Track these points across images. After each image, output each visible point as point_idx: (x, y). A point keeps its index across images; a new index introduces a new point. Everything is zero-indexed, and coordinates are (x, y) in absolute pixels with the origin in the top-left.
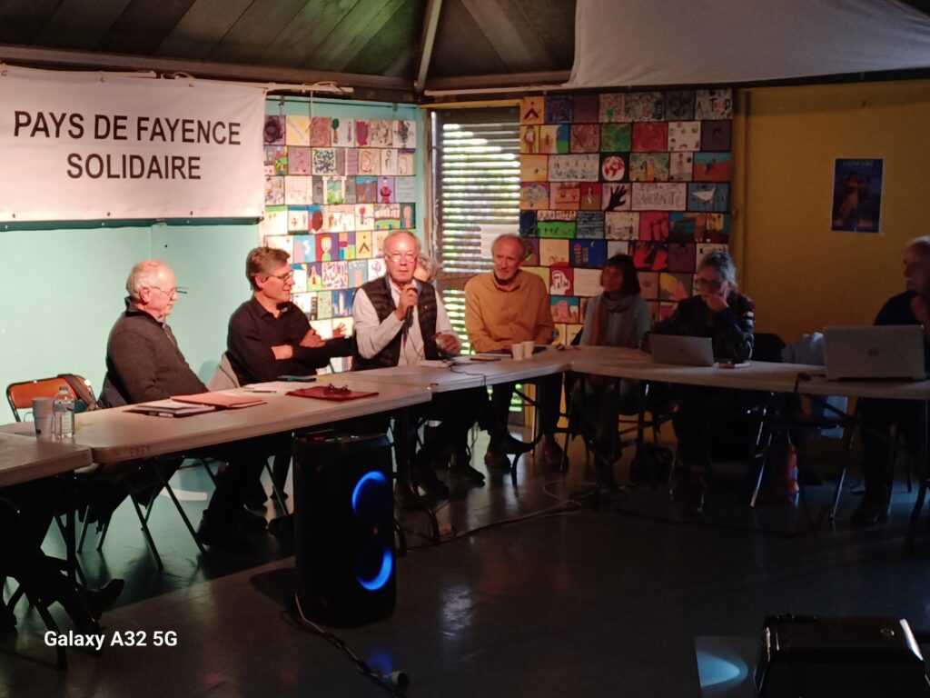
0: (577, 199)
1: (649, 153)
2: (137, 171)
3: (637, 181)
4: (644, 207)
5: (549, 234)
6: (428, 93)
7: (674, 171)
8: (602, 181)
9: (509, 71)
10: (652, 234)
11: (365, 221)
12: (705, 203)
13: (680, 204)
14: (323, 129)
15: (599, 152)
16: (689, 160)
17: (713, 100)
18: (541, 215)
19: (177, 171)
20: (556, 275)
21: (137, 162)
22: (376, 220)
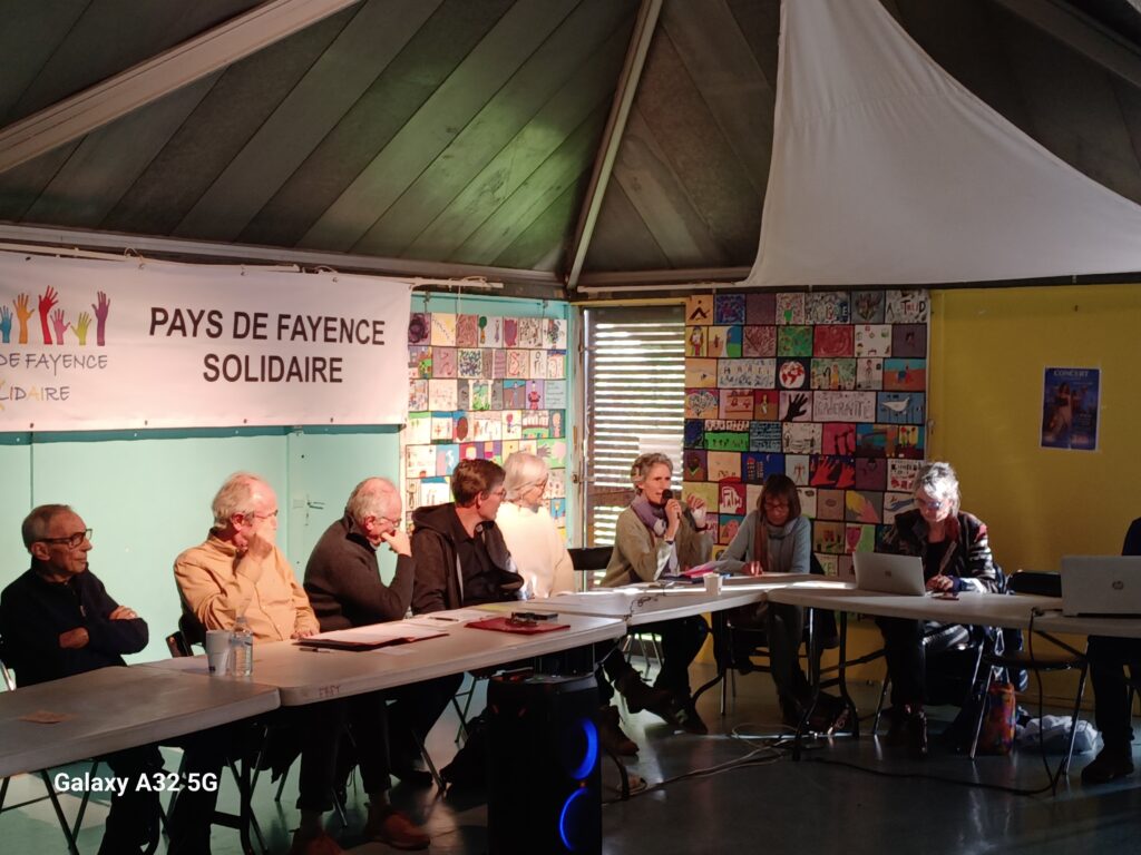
0: (751, 408)
1: (833, 358)
2: (276, 374)
3: (819, 389)
4: (827, 418)
5: (718, 446)
6: (581, 289)
7: (861, 378)
8: (779, 387)
9: (673, 268)
10: (836, 446)
11: (512, 429)
12: (897, 414)
13: (868, 414)
14: (470, 328)
15: (776, 357)
16: (878, 367)
17: (905, 302)
18: (710, 424)
19: (317, 374)
20: (726, 492)
21: (276, 364)
22: (524, 427)
